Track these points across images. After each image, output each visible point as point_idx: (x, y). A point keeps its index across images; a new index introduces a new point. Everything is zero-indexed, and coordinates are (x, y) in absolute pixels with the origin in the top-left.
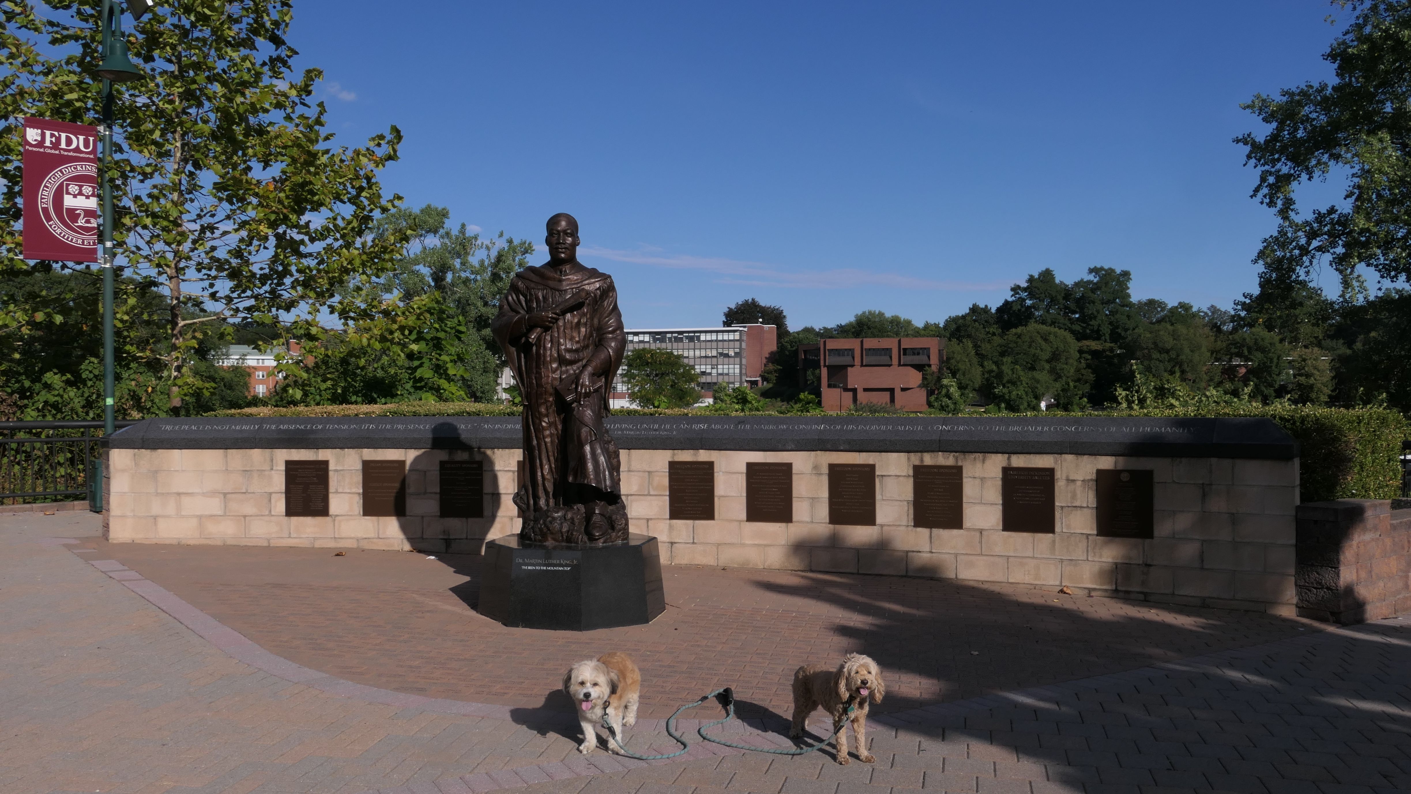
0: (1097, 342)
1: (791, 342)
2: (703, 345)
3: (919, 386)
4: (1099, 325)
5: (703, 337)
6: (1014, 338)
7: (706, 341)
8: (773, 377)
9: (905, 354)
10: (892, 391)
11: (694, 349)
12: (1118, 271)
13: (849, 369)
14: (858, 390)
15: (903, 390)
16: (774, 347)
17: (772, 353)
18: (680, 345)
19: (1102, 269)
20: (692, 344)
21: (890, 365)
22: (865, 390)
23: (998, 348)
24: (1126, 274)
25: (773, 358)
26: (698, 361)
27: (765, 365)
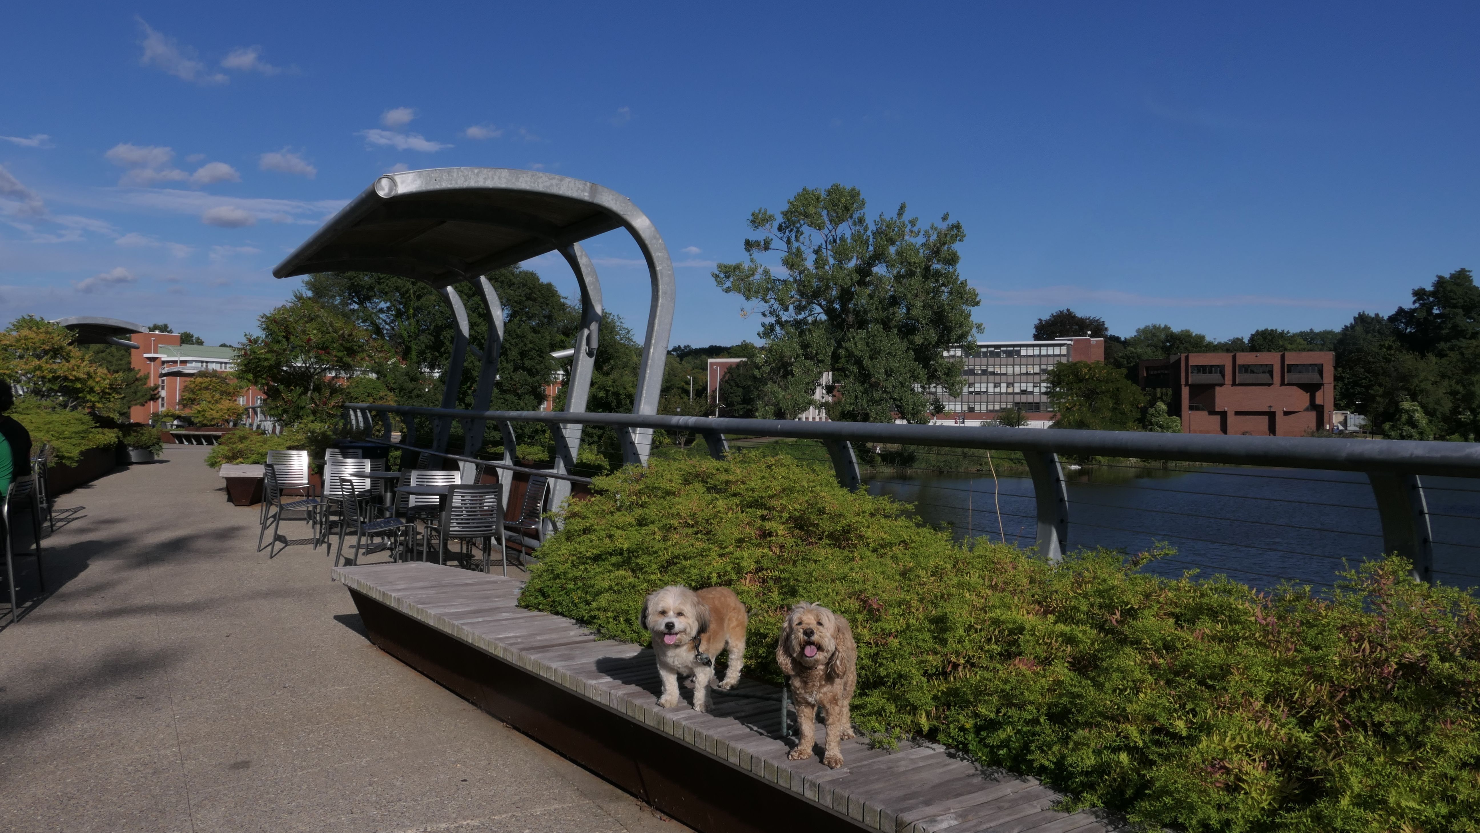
2: (1024, 360)
3: (1307, 410)
5: (1023, 352)
7: (1027, 356)
9: (1290, 371)
10: (1271, 416)
11: (1013, 365)
13: (1217, 389)
14: (1229, 414)
15: (1286, 413)
18: (997, 360)
20: (1010, 360)
21: (1269, 385)
22: (1237, 413)
26: (1017, 378)
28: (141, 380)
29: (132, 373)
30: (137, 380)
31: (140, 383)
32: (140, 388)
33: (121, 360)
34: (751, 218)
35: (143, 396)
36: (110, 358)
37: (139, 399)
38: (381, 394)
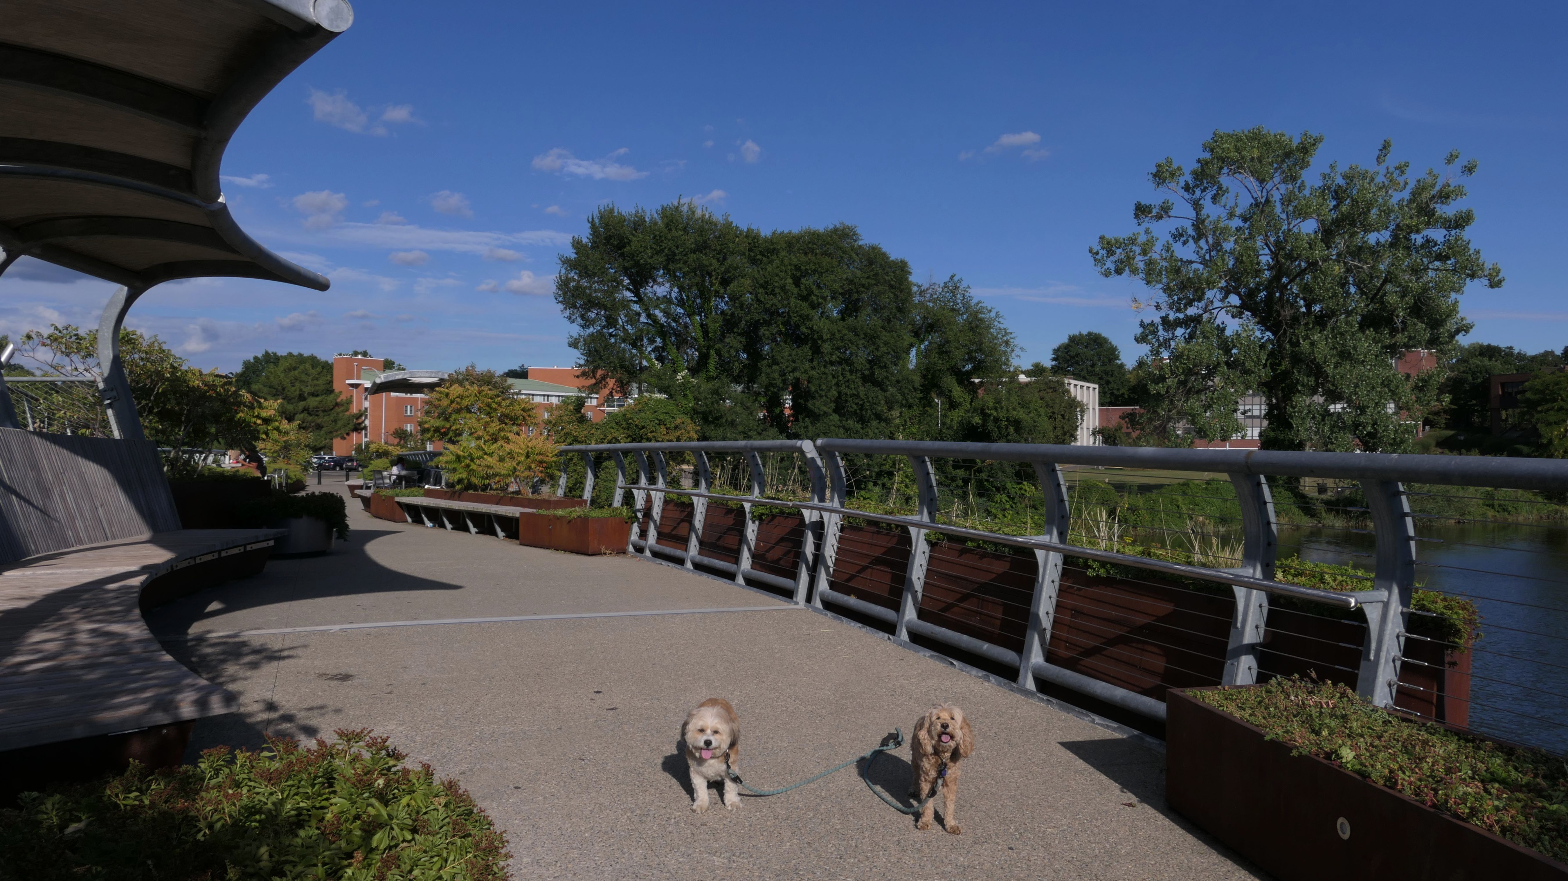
28: (342, 405)
29: (332, 396)
30: (337, 404)
31: (341, 409)
32: (341, 415)
33: (317, 379)
34: (1154, 170)
35: (345, 426)
36: (304, 377)
37: (340, 429)
38: (678, 421)
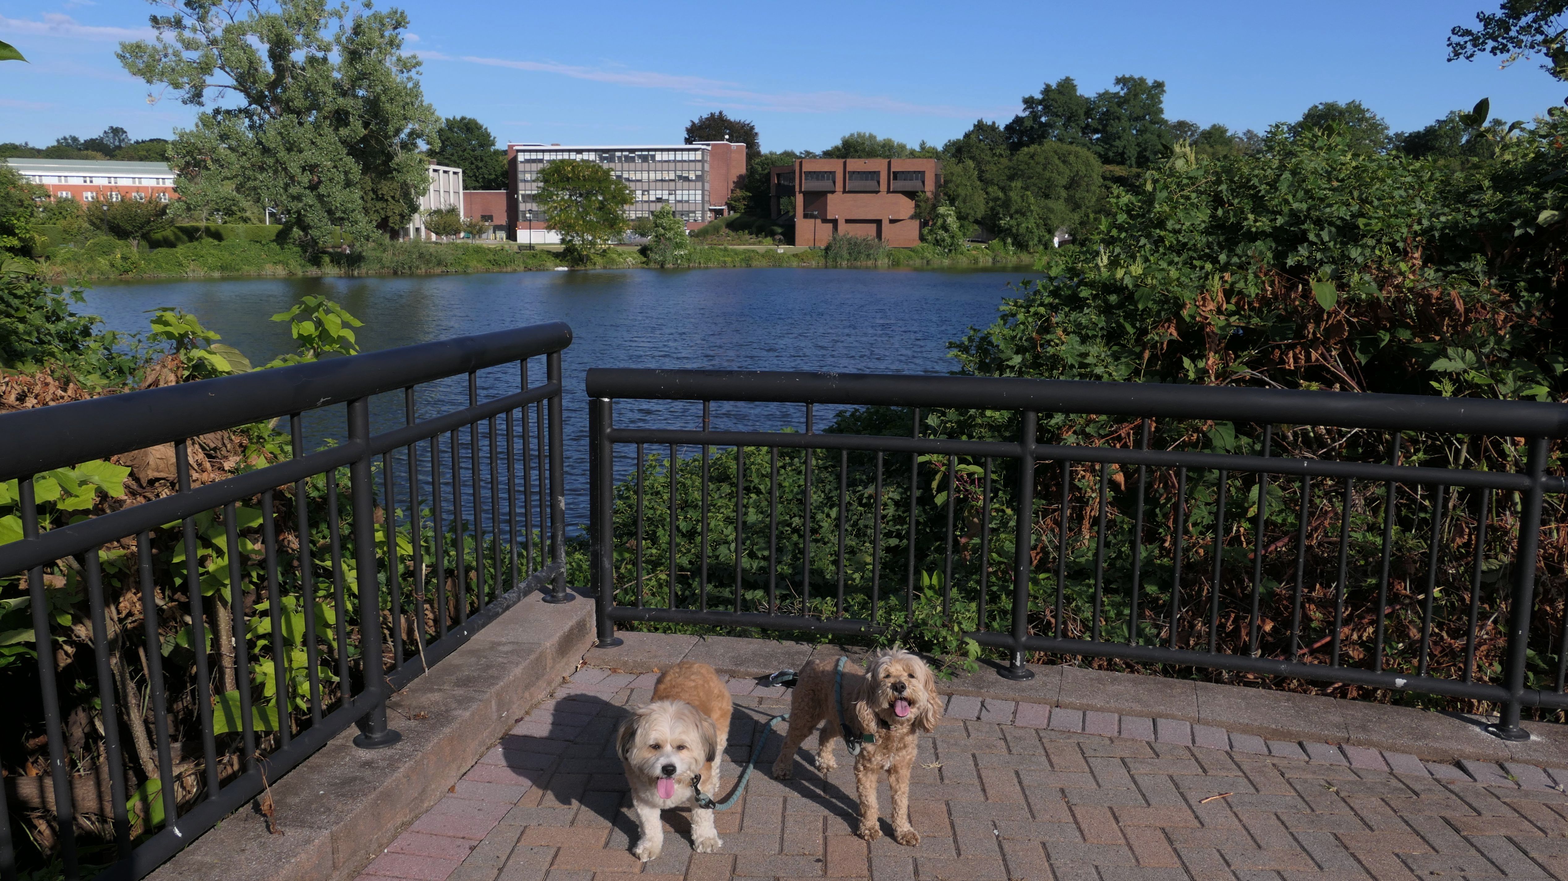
0: (1122, 167)
1: (762, 164)
3: (912, 218)
4: (1125, 147)
5: (658, 156)
6: (1026, 158)
7: (662, 162)
8: (741, 206)
9: (895, 178)
10: (878, 222)
11: (648, 171)
12: (1150, 82)
13: (829, 196)
14: (839, 222)
15: (892, 221)
16: (743, 171)
17: (741, 177)
18: (632, 165)
19: (1131, 79)
21: (877, 192)
22: (848, 221)
23: (1006, 171)
24: (1159, 86)
25: (741, 183)
27: (732, 191)
